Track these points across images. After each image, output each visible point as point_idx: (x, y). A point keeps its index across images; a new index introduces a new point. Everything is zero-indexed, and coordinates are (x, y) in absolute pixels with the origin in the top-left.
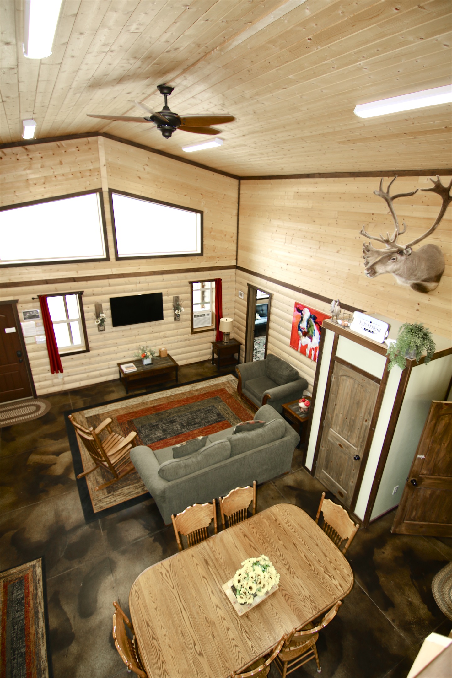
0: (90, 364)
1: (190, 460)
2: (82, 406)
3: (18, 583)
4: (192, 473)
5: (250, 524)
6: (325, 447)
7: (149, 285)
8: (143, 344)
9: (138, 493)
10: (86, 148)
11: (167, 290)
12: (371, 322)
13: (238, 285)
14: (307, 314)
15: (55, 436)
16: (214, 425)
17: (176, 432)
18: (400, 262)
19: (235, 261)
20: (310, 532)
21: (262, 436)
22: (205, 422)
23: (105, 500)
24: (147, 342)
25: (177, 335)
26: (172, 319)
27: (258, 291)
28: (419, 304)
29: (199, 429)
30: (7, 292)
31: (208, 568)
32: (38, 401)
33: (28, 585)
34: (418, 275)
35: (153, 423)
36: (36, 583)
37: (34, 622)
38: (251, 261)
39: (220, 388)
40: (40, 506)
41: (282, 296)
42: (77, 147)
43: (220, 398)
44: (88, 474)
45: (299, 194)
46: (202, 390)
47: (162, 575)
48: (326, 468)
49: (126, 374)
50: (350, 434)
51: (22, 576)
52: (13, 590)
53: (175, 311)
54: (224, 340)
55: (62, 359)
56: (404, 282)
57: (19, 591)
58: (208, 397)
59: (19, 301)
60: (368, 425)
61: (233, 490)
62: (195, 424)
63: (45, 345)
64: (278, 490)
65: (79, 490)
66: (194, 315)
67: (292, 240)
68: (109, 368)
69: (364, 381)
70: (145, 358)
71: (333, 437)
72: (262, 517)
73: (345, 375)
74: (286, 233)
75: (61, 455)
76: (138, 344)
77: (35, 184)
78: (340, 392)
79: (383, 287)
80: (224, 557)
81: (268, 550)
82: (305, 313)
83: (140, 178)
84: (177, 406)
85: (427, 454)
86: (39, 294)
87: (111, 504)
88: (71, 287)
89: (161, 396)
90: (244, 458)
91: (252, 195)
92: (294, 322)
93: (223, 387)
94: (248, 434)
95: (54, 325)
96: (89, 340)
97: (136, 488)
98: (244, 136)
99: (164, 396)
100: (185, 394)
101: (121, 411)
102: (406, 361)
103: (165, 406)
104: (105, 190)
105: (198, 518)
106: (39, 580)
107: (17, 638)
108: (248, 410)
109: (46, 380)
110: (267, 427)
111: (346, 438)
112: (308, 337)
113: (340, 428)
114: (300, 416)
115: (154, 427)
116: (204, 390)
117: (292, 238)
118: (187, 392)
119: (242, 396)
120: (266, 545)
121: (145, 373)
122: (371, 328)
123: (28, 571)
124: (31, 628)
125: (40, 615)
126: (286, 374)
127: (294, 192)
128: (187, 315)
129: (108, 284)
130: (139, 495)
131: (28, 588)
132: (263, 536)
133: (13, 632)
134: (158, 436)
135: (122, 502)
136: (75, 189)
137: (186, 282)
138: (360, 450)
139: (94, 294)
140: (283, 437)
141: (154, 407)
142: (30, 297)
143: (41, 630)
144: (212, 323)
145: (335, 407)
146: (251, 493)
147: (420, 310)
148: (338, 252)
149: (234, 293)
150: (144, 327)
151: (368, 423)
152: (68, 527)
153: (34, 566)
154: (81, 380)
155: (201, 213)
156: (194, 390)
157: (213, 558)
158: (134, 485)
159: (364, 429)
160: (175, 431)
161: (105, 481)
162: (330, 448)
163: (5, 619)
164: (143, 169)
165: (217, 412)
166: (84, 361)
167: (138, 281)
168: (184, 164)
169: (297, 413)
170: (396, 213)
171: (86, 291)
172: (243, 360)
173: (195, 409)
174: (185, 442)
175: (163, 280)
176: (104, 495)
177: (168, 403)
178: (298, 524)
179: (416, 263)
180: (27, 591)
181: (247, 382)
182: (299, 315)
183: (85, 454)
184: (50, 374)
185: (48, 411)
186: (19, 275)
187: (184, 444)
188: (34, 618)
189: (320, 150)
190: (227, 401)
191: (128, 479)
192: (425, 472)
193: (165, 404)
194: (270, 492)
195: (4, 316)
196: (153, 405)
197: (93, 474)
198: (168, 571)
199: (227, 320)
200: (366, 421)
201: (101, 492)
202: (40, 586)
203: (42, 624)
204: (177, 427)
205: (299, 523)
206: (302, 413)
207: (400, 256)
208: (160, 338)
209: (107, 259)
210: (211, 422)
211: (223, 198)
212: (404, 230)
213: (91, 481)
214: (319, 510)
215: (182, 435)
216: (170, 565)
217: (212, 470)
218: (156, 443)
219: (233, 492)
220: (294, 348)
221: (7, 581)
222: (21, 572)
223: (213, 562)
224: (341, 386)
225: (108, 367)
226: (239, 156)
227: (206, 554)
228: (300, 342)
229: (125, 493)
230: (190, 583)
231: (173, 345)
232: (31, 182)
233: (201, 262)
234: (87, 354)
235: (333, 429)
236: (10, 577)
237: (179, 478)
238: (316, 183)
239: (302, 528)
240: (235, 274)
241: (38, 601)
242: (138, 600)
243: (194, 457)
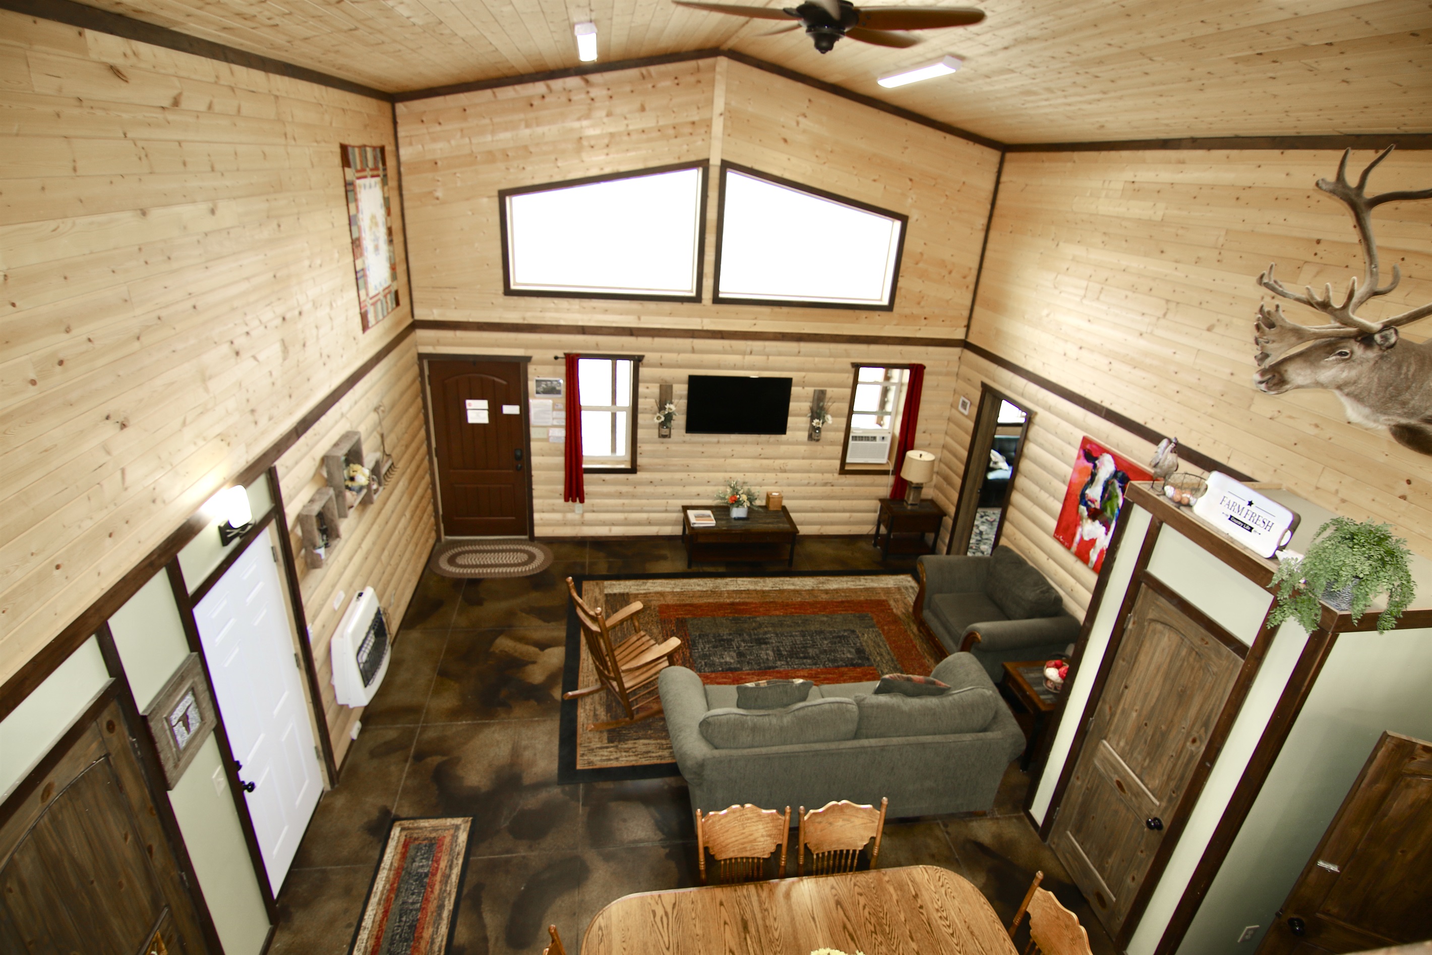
0: (634, 496)
1: (766, 719)
2: (604, 573)
3: (425, 846)
4: (766, 746)
5: (855, 885)
6: (1083, 781)
7: (768, 359)
8: (739, 477)
9: (661, 757)
10: (692, 79)
11: (803, 374)
12: (1250, 503)
13: (961, 384)
14: (1106, 467)
15: (546, 615)
16: (845, 669)
17: (764, 663)
18: (1361, 363)
19: (964, 330)
20: (989, 948)
21: (934, 714)
22: (828, 658)
23: (602, 752)
24: (747, 474)
25: (809, 471)
26: (804, 435)
27: (1004, 402)
28: (1409, 482)
29: (811, 669)
30: (516, 339)
31: (745, 939)
32: (534, 546)
33: (439, 855)
34: (1412, 402)
35: (724, 635)
36: (453, 857)
37: (432, 922)
38: (998, 333)
39: (877, 598)
40: (493, 729)
41: (1055, 419)
42: (676, 78)
43: (872, 619)
44: (582, 696)
45: (1136, 186)
46: (837, 593)
47: (654, 916)
48: (1077, 832)
49: (693, 528)
50: (1149, 765)
51: (434, 838)
52: (416, 856)
53: (812, 421)
54: (908, 498)
55: (586, 477)
56: (1367, 417)
57: (424, 861)
58: (845, 610)
59: (533, 359)
60: (1198, 753)
61: (834, 803)
62: (805, 658)
63: (562, 446)
64: (951, 844)
65: (562, 720)
66: (851, 435)
67: (1101, 292)
68: (666, 511)
69: (1207, 643)
70: (736, 505)
71: (1106, 760)
72: (886, 878)
73: (1162, 620)
74: (1091, 276)
75: (548, 651)
76: (727, 475)
77: (592, 147)
78: (1143, 658)
79: (1317, 426)
80: (783, 929)
81: (880, 951)
82: (1102, 464)
83: (785, 141)
84: (778, 613)
85: (1348, 865)
86: (567, 351)
87: (609, 762)
88: (623, 346)
89: (752, 587)
90: (883, 748)
91: (1027, 185)
92: (1073, 481)
93: (884, 598)
94: (903, 701)
95: (583, 413)
96: (639, 450)
97: (660, 748)
98: (1006, 48)
99: (758, 588)
100: (800, 594)
101: (670, 597)
102: (1320, 612)
103: (755, 608)
104: (715, 162)
105: (751, 835)
106: (458, 854)
107: (400, 936)
108: (928, 657)
109: (553, 511)
110: (950, 698)
111: (1137, 772)
112: (1101, 523)
113: (1127, 743)
114: (1042, 697)
115: (723, 643)
116: (843, 594)
117: (1102, 288)
118: (805, 591)
119: (922, 624)
120: (879, 939)
121: (727, 533)
122: (1248, 517)
123: (447, 832)
124: (425, 930)
125: (446, 914)
126: (1030, 598)
127: (1126, 182)
128: (837, 433)
129: (690, 349)
130: (663, 761)
131: (437, 861)
132: (878, 918)
133: (397, 924)
134: (726, 663)
135: (628, 764)
136: (659, 159)
137: (846, 363)
138: (1166, 809)
139: (661, 364)
140: (984, 730)
141: (733, 604)
142: (550, 354)
143: (440, 939)
144: (889, 458)
145: (1123, 692)
146: (873, 822)
147: (1409, 498)
148: (1209, 329)
149: (951, 400)
150: (746, 443)
151: (1199, 748)
152: (527, 780)
153: (457, 828)
154: (613, 524)
155: (904, 219)
156: (822, 590)
157: (760, 922)
158: (659, 741)
159: (1185, 760)
160: (761, 661)
161: (609, 718)
162: (1095, 786)
163: (391, 898)
164: (794, 124)
165: (858, 645)
166: (624, 489)
167: (748, 350)
168: (883, 114)
169: (1036, 689)
170: (1377, 241)
171: (649, 356)
172: (945, 549)
173: (812, 628)
174: (765, 681)
175: (799, 352)
176: (601, 742)
177: (762, 604)
178: (965, 922)
179: (1408, 371)
180: (436, 866)
181: (937, 597)
182: (1086, 468)
183: (586, 660)
184: (562, 501)
185: (544, 569)
186: (541, 311)
187: (762, 685)
188: (435, 914)
189: (1190, 80)
190: (886, 628)
191: (649, 726)
192: (1334, 910)
193: (755, 603)
194: (930, 842)
195: (504, 383)
196: (732, 600)
197: (592, 699)
198: (666, 914)
199: (921, 455)
200: (1194, 741)
201: (597, 735)
202: (457, 864)
203: (444, 929)
204: (767, 654)
205: (967, 920)
206: (1047, 692)
207: (1362, 348)
208: (774, 470)
209: (698, 299)
210: (840, 663)
211: (959, 191)
212: (1392, 284)
213: (585, 710)
214: (1023, 908)
215: (774, 672)
216: (674, 904)
217: (807, 752)
218: (718, 675)
219: (834, 806)
220: (1062, 543)
221: (410, 837)
222: (435, 829)
223: (758, 931)
224: (1147, 644)
225: (664, 508)
226: (999, 95)
227: (748, 909)
228: (1079, 530)
229: (638, 750)
230: (702, 951)
231: (797, 489)
232: (585, 143)
233: (885, 325)
234: (631, 477)
235: (1109, 742)
236: (417, 831)
237: (736, 748)
238: (1182, 162)
239: (972, 933)
240: (960, 358)
241: (448, 889)
242: (599, 944)
243: (775, 715)
